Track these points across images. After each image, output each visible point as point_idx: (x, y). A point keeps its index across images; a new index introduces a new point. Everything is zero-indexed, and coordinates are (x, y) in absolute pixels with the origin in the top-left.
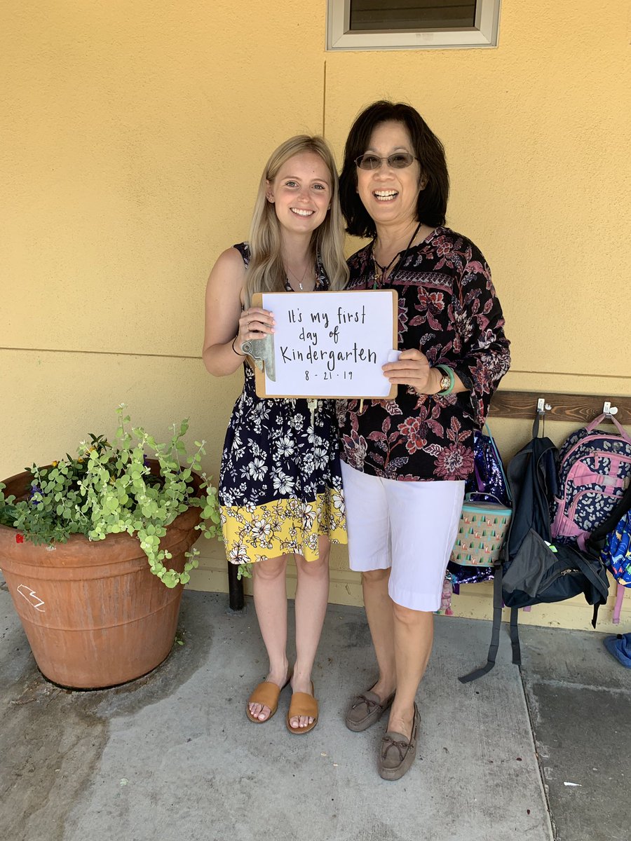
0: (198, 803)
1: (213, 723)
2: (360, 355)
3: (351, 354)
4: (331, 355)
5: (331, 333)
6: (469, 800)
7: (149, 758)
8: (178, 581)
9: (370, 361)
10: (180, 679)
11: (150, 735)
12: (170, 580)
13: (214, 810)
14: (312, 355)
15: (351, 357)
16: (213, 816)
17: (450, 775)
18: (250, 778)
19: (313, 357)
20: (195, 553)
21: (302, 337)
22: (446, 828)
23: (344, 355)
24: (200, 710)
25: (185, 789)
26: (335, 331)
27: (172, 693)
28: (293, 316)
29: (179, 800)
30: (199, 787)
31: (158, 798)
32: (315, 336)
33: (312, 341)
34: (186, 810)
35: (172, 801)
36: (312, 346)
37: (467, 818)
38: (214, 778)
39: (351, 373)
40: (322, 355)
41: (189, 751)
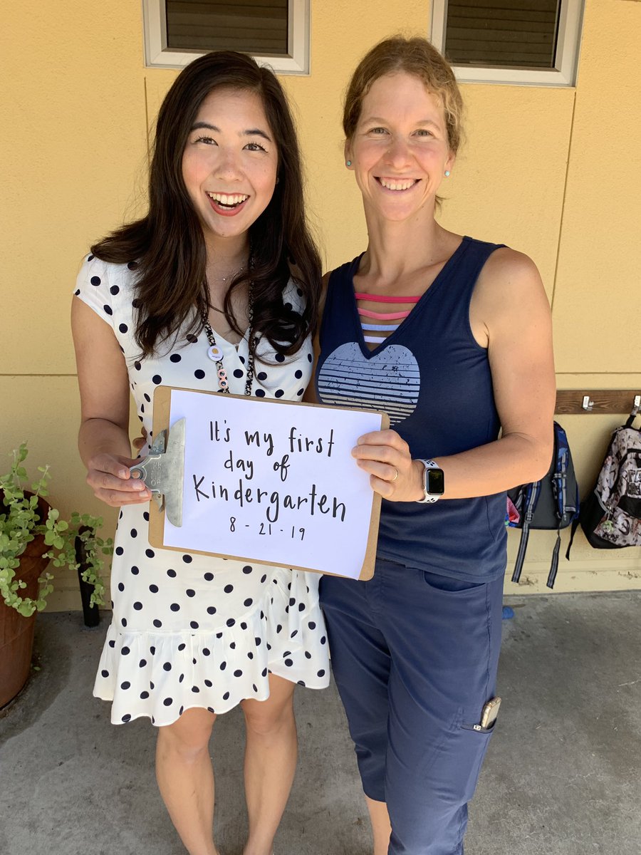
0: (79, 821)
1: (84, 742)
2: (321, 504)
3: (306, 500)
4: (274, 498)
5: (276, 464)
6: (333, 764)
7: (20, 789)
8: (34, 609)
9: (334, 516)
10: (42, 704)
11: (18, 766)
12: (26, 608)
13: (97, 825)
14: (244, 493)
15: (306, 507)
16: (96, 830)
17: (315, 746)
18: (129, 787)
19: (244, 498)
20: (49, 578)
21: (229, 464)
22: (315, 793)
23: (295, 502)
24: (68, 732)
25: (63, 811)
26: (284, 462)
27: (35, 721)
28: (217, 430)
29: (58, 823)
30: (78, 806)
31: (36, 826)
32: (250, 465)
33: (245, 473)
34: (67, 831)
35: (51, 825)
36: (244, 480)
37: (333, 780)
38: (92, 795)
39: (302, 530)
40: (259, 496)
41: (62, 775)
